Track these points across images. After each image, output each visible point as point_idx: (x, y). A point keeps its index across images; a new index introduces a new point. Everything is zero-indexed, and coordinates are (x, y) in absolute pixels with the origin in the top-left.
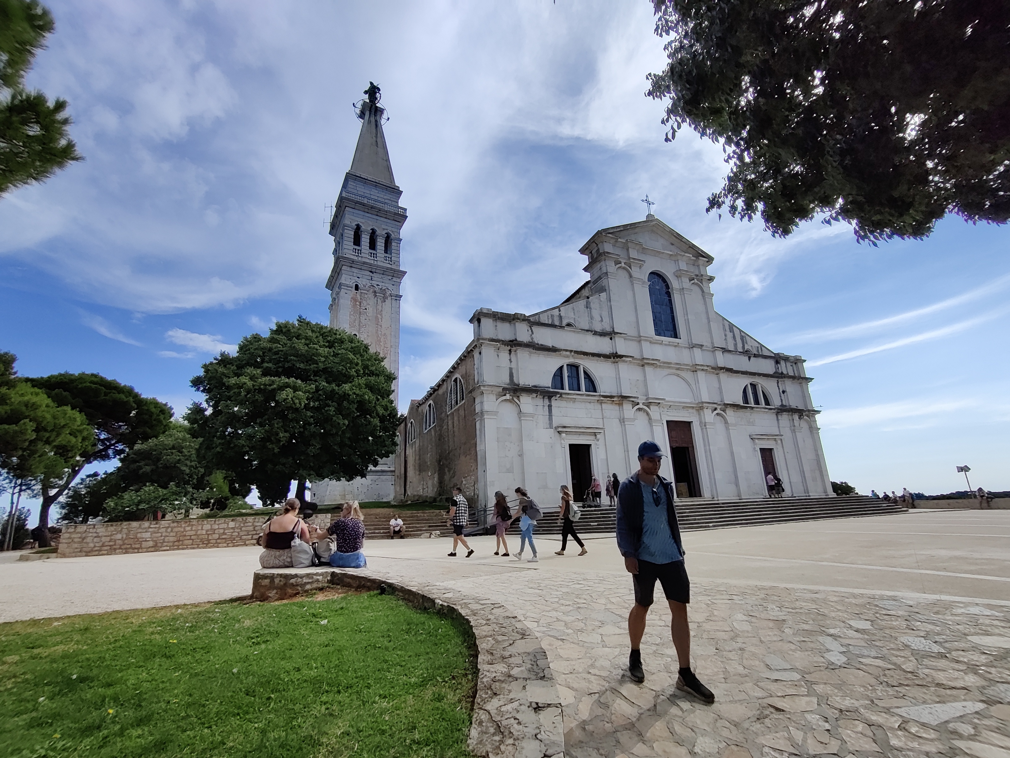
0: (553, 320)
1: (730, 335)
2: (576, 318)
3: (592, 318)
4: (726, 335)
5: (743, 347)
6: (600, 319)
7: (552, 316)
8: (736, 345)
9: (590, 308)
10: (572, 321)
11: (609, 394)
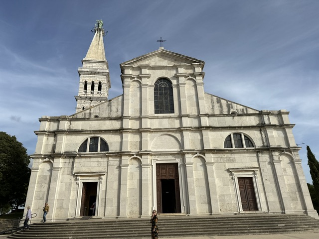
0: (85, 116)
1: (217, 105)
2: (101, 112)
3: (111, 111)
4: (213, 106)
5: (229, 111)
6: (116, 110)
7: (85, 114)
8: (221, 111)
9: (111, 106)
10: (98, 115)
11: (114, 152)
